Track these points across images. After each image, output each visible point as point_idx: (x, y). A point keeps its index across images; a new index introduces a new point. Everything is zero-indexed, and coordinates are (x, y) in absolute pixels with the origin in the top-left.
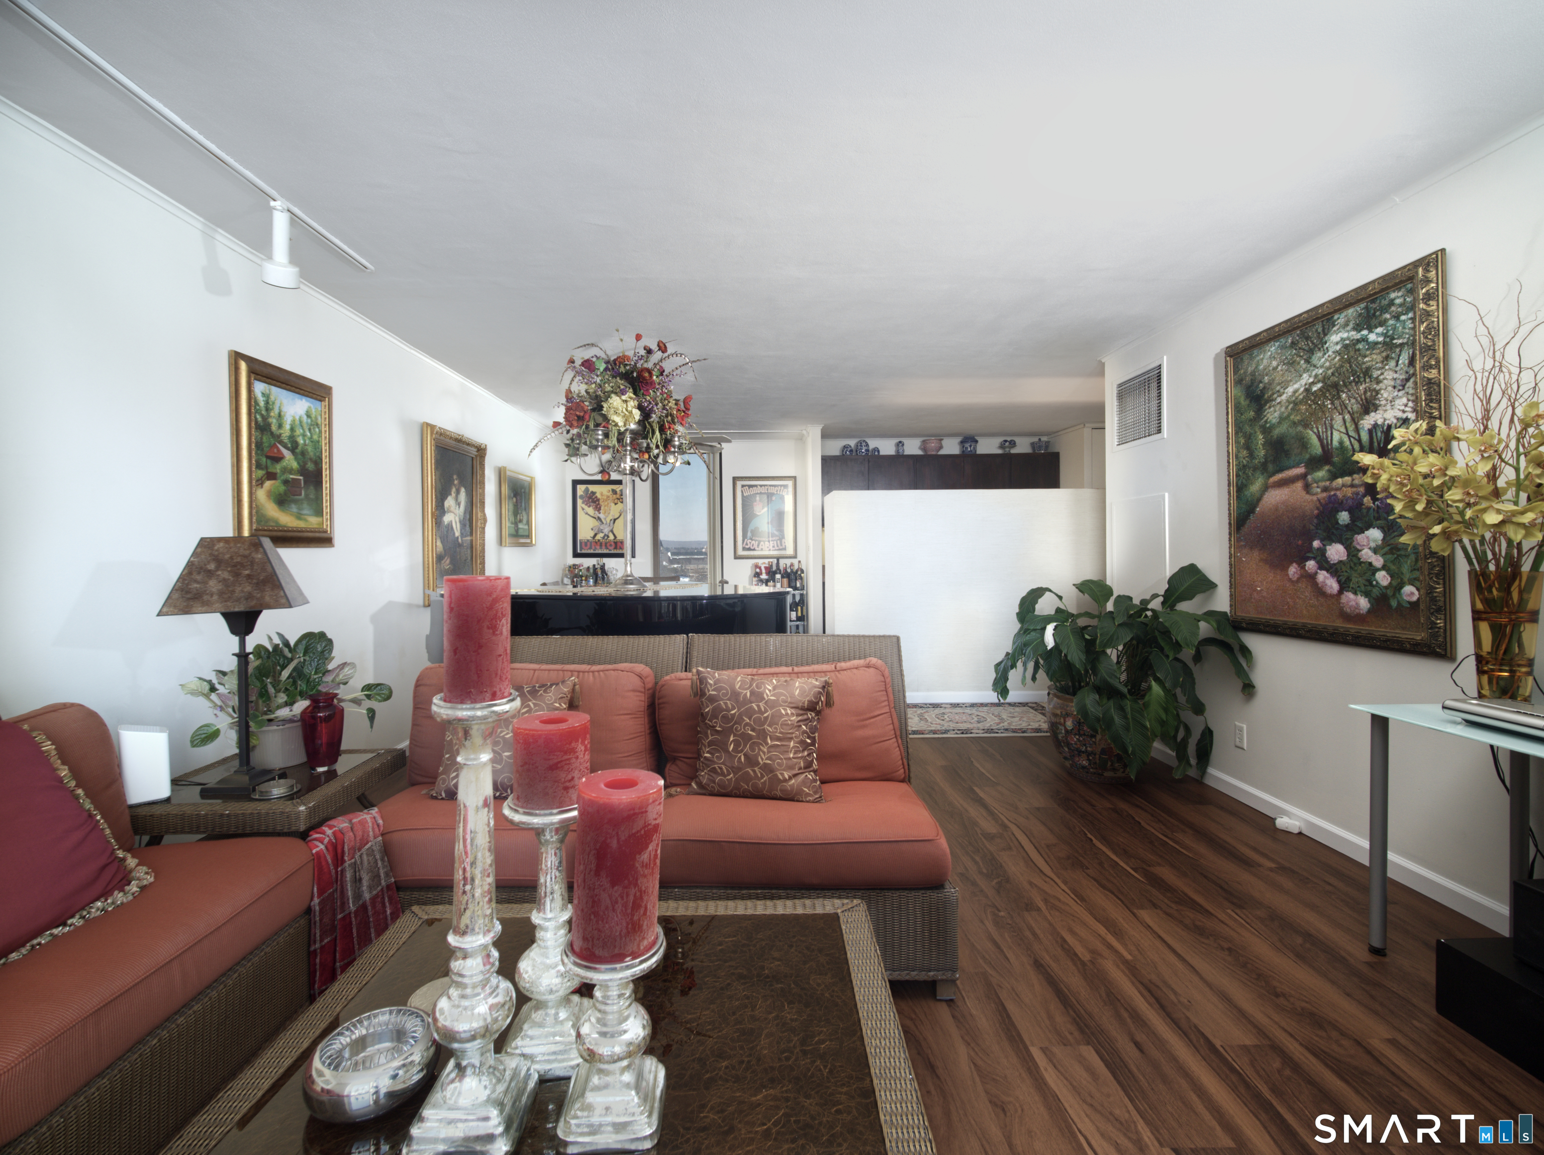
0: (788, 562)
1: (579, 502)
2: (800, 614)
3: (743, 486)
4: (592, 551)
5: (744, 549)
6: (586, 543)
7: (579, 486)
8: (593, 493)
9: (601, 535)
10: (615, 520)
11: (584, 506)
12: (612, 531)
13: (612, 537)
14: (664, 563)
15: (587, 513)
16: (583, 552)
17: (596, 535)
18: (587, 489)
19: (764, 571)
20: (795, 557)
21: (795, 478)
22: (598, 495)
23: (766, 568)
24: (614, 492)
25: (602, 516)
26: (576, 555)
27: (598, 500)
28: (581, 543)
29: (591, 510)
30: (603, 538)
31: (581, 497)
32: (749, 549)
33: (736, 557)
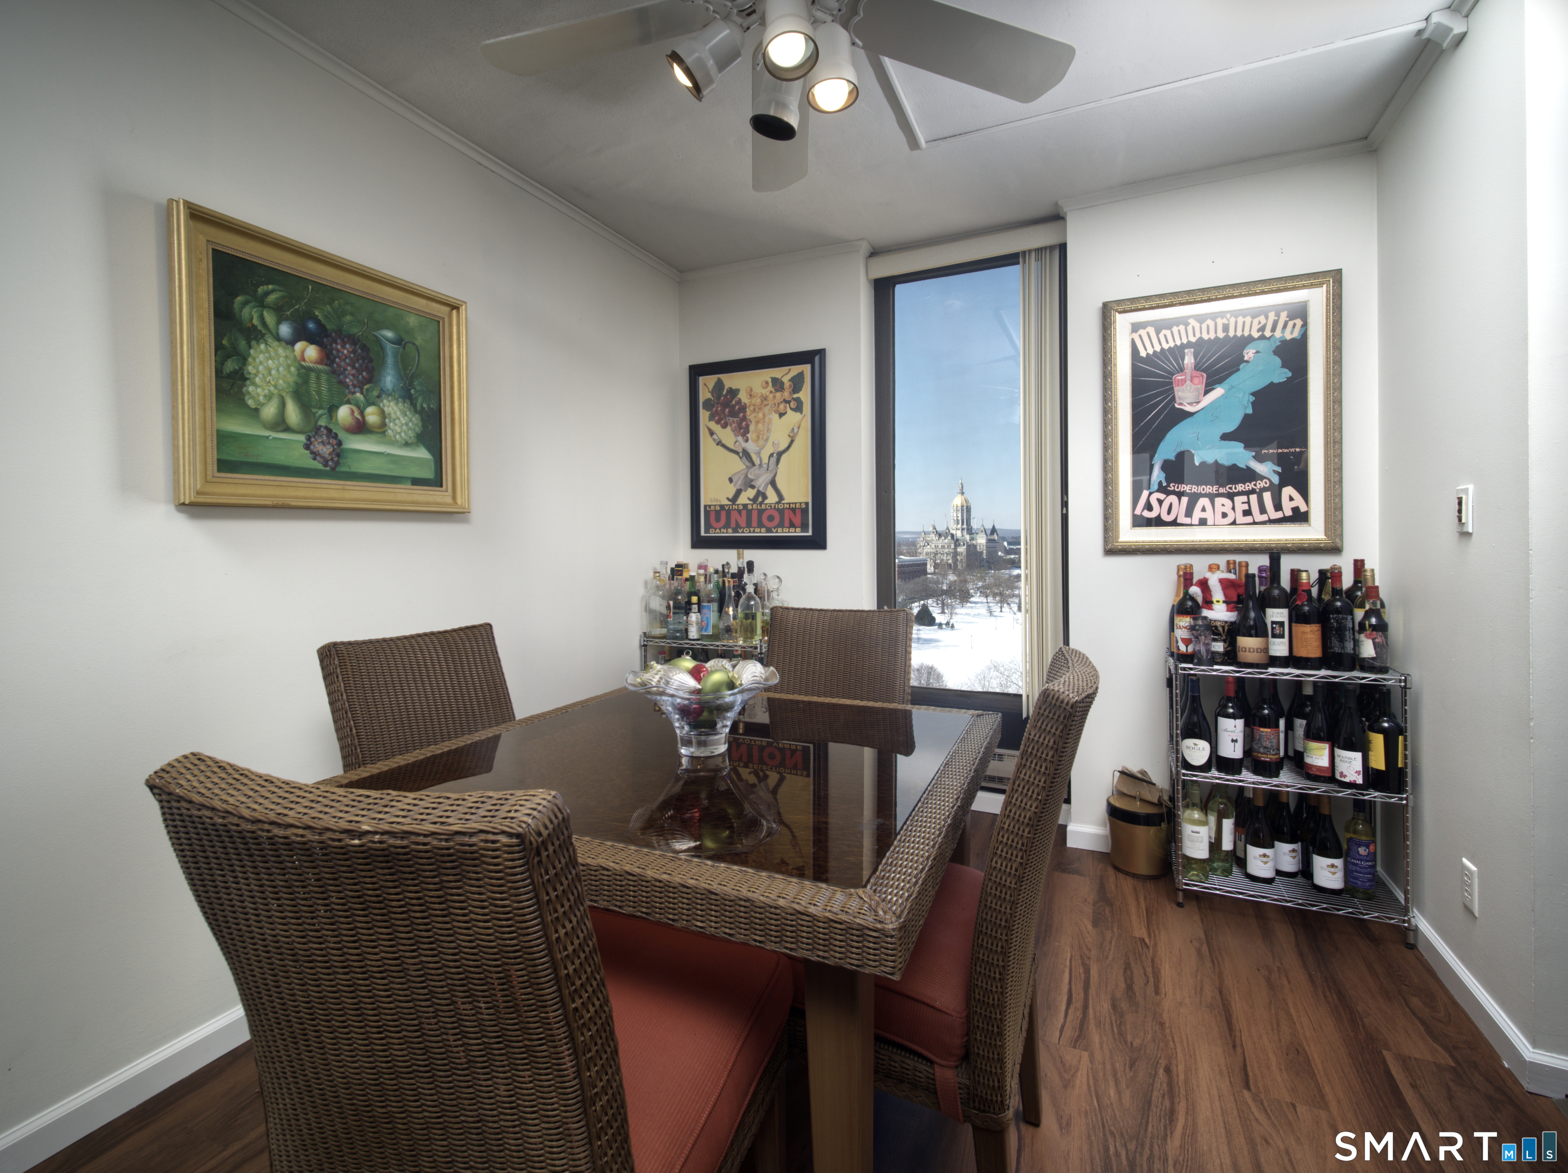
0: (1312, 566)
1: (704, 415)
2: (1378, 761)
3: (1136, 327)
4: (729, 533)
5: (1139, 522)
6: (720, 513)
7: (702, 379)
8: (733, 392)
9: (751, 493)
10: (780, 454)
11: (713, 426)
12: (773, 483)
13: (772, 498)
14: (1000, 553)
15: (719, 443)
16: (712, 534)
17: (738, 493)
18: (719, 385)
19: (1218, 595)
20: (1335, 550)
21: (1337, 275)
22: (743, 397)
23: (1226, 584)
24: (777, 384)
25: (751, 447)
26: (699, 542)
27: (743, 408)
28: (707, 513)
29: (727, 435)
30: (754, 500)
31: (708, 405)
32: (1158, 522)
33: (1113, 550)
